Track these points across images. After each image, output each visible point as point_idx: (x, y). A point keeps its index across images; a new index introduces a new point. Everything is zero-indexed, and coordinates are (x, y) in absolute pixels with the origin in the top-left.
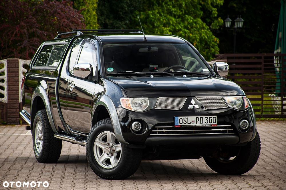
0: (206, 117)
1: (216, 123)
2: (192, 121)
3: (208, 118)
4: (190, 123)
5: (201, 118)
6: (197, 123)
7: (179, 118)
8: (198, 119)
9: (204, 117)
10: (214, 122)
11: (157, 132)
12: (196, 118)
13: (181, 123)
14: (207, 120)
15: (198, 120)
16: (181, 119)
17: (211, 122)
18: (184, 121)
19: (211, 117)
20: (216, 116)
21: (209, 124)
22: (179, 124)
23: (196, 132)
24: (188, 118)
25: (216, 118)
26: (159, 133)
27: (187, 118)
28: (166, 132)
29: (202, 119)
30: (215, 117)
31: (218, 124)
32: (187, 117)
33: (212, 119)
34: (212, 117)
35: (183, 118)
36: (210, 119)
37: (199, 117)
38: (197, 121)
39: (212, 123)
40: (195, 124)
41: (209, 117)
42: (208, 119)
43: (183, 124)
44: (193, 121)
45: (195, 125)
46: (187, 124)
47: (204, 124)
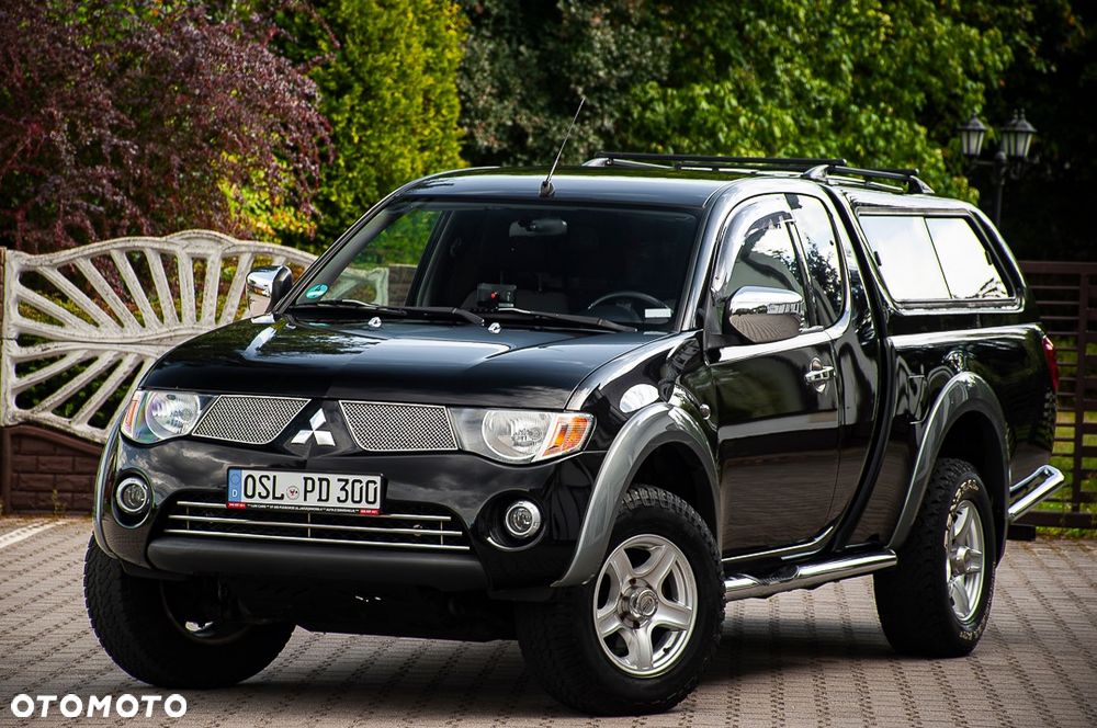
0: (339, 480)
1: (377, 506)
2: (290, 489)
3: (347, 481)
4: (282, 497)
5: (321, 480)
6: (305, 499)
8: (310, 482)
9: (333, 478)
10: (371, 499)
11: (184, 521)
12: (306, 479)
13: (250, 493)
14: (343, 489)
15: (309, 488)
16: (250, 480)
17: (357, 498)
18: (259, 488)
19: (361, 482)
20: (378, 479)
21: (349, 504)
23: (316, 533)
24: (275, 477)
25: (378, 485)
27: (272, 479)
29: (324, 483)
30: (375, 483)
31: (384, 509)
32: (271, 474)
33: (361, 488)
34: (365, 479)
36: (357, 485)
37: (316, 476)
38: (306, 491)
39: (364, 505)
40: (300, 501)
41: (351, 478)
42: (349, 487)
44: (292, 489)
45: (299, 506)
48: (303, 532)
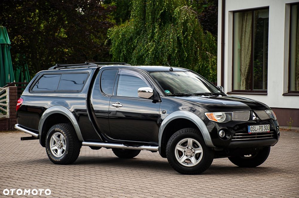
1: (269, 130)
7: (251, 126)
9: (263, 126)
11: (235, 138)
20: (269, 125)
21: (266, 131)
22: (251, 132)
23: (257, 137)
26: (237, 138)
28: (241, 137)
32: (254, 126)
34: (267, 125)
35: (252, 126)
37: (261, 126)
39: (267, 130)
41: (266, 125)
43: (253, 132)
46: (255, 131)
47: (263, 131)
48: (255, 137)
